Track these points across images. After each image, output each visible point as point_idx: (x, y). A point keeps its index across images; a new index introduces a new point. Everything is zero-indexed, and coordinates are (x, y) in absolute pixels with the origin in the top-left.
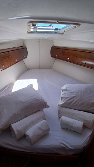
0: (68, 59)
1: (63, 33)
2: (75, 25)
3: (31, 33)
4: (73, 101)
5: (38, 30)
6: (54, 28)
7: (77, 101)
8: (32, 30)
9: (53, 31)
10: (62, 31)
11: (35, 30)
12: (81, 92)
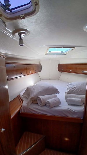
0: (71, 70)
1: (66, 54)
2: (72, 49)
3: (47, 54)
4: (75, 89)
5: (51, 53)
6: (61, 51)
7: (77, 89)
8: (48, 53)
9: (60, 53)
10: (65, 53)
11: (50, 53)
12: (80, 84)
